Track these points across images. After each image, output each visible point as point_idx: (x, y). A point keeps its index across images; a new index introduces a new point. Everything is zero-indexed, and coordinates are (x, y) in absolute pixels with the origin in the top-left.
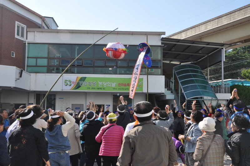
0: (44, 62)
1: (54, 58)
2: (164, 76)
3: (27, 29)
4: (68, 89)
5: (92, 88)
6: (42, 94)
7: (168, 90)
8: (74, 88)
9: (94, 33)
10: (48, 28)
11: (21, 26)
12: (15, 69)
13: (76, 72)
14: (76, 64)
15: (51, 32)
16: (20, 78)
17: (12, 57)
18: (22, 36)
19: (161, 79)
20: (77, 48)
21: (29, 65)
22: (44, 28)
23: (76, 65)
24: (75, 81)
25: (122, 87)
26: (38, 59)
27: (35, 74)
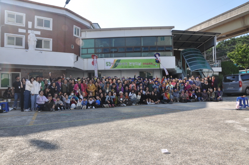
0: (92, 51)
1: (99, 48)
2: (175, 57)
3: (81, 30)
4: (109, 68)
5: (125, 67)
7: (177, 67)
8: (113, 67)
9: (125, 30)
11: (77, 28)
12: (73, 55)
13: (113, 56)
15: (96, 31)
16: (77, 61)
17: (72, 48)
18: (78, 35)
19: (173, 59)
20: (114, 40)
21: (83, 53)
22: (92, 29)
23: (113, 52)
24: (113, 62)
25: (146, 65)
26: (88, 49)
27: (86, 59)
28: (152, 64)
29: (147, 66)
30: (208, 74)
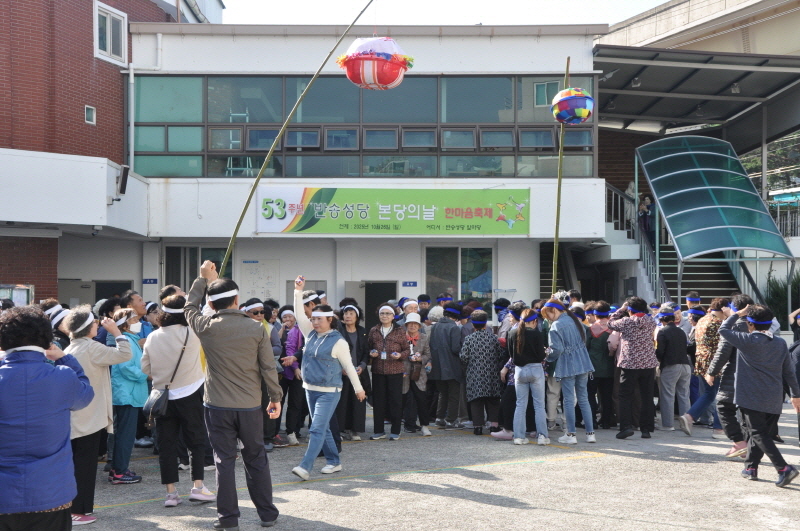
0: (192, 139)
1: (225, 125)
2: (603, 180)
3: (129, 25)
4: (276, 229)
5: (358, 227)
6: (185, 249)
7: (616, 228)
8: (296, 228)
10: (199, 21)
11: (112, 15)
12: (105, 166)
13: (299, 170)
14: (299, 144)
15: (211, 35)
16: (121, 196)
17: (89, 125)
18: (117, 51)
19: (597, 189)
20: (302, 88)
21: (142, 148)
22: (186, 21)
23: (299, 149)
24: (297, 201)
25: (458, 221)
26: (170, 128)
27: (162, 180)
28: (489, 213)
29: (466, 222)
30: (771, 270)
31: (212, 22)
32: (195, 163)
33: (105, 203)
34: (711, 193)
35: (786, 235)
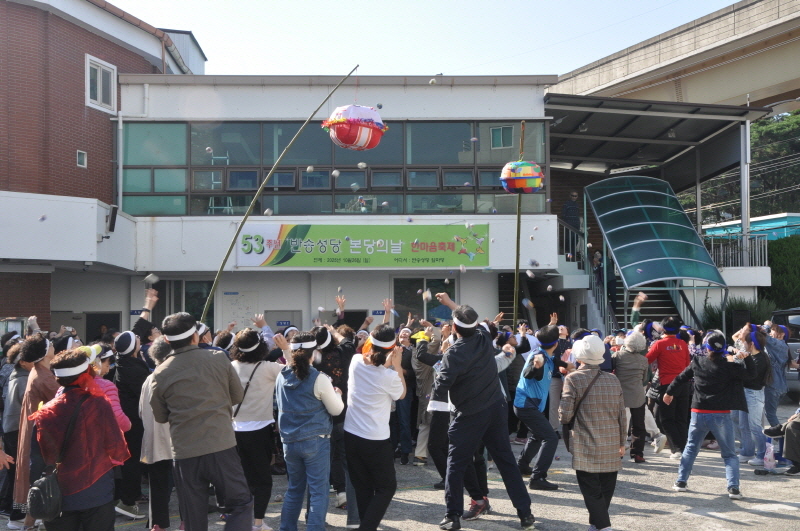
0: (178, 180)
1: (206, 168)
2: (555, 216)
3: (118, 76)
4: (255, 262)
5: (331, 260)
6: (170, 281)
8: (273, 261)
9: (332, 85)
10: (183, 72)
11: (103, 67)
12: (96, 206)
14: (276, 184)
15: (194, 84)
16: (110, 234)
17: (80, 168)
18: (106, 100)
19: (547, 225)
20: (278, 132)
21: (130, 189)
22: (171, 72)
23: (276, 189)
24: (275, 238)
25: (423, 254)
26: (156, 171)
27: (148, 218)
28: (452, 246)
29: (431, 255)
30: (707, 298)
31: (195, 73)
32: (179, 202)
33: (95, 239)
34: (653, 228)
35: (719, 266)
